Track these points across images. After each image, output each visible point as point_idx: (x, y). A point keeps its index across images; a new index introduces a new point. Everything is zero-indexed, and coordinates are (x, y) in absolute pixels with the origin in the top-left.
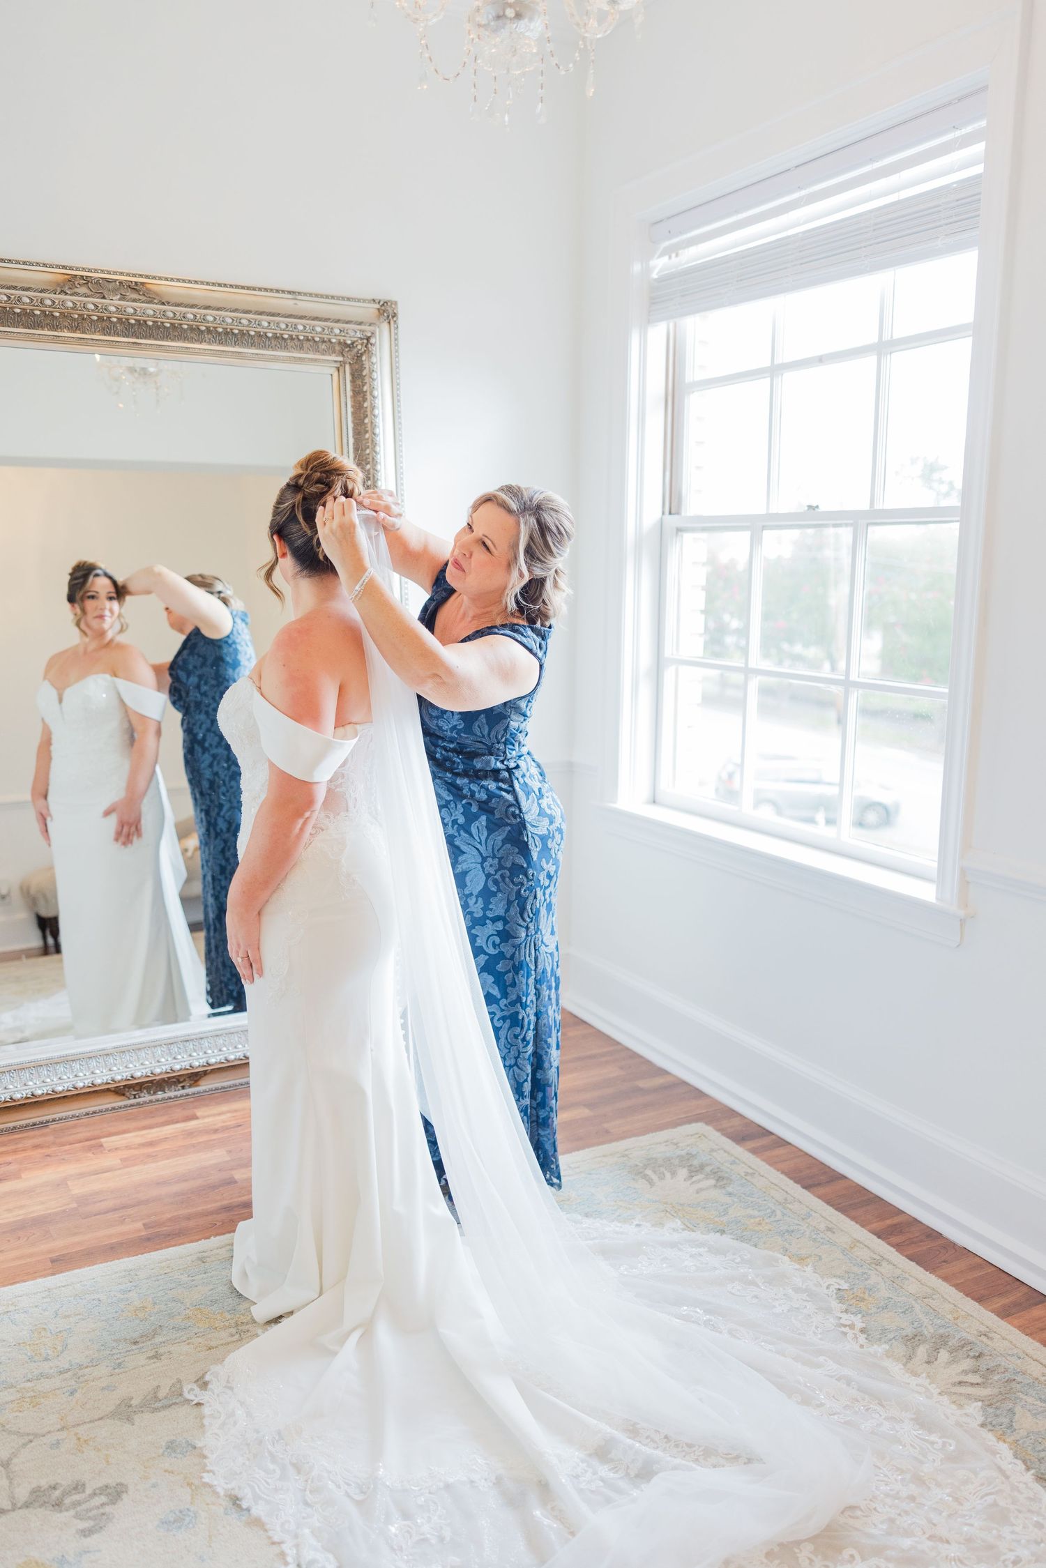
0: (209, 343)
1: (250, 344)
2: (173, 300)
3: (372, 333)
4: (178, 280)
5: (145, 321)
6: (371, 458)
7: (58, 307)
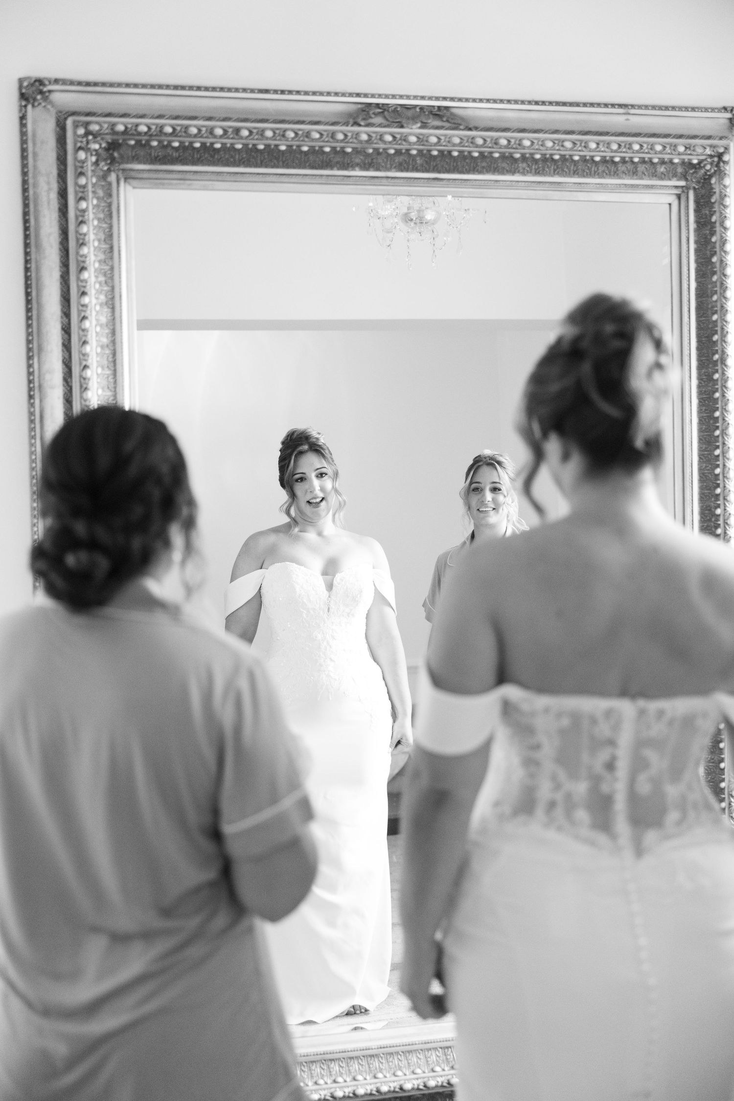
0: (523, 174)
1: (572, 172)
2: (482, 125)
3: (726, 148)
4: (488, 101)
5: (450, 152)
6: (719, 306)
7: (351, 141)
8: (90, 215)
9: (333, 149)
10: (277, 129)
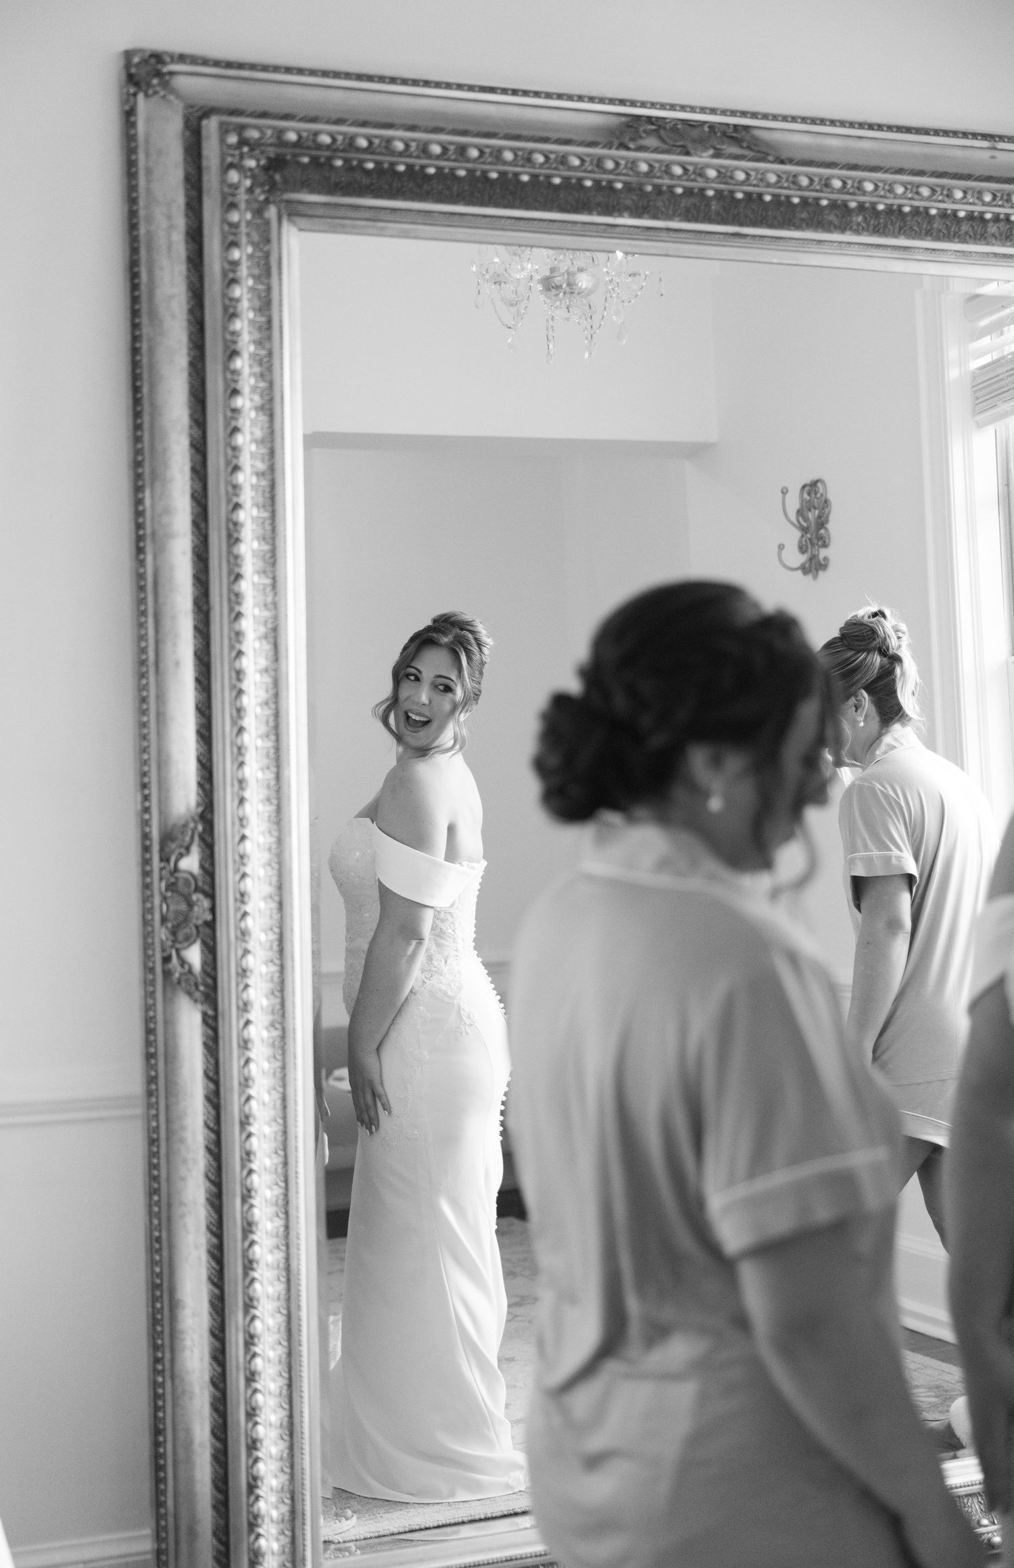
5: (760, 196)
7: (624, 171)
8: (243, 271)
9: (597, 182)
10: (520, 149)
